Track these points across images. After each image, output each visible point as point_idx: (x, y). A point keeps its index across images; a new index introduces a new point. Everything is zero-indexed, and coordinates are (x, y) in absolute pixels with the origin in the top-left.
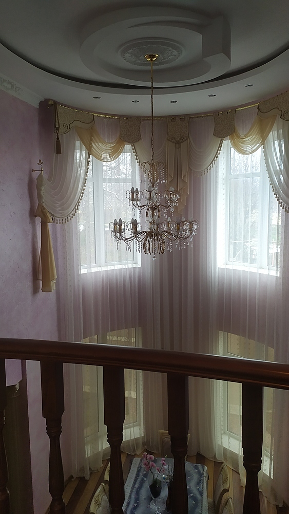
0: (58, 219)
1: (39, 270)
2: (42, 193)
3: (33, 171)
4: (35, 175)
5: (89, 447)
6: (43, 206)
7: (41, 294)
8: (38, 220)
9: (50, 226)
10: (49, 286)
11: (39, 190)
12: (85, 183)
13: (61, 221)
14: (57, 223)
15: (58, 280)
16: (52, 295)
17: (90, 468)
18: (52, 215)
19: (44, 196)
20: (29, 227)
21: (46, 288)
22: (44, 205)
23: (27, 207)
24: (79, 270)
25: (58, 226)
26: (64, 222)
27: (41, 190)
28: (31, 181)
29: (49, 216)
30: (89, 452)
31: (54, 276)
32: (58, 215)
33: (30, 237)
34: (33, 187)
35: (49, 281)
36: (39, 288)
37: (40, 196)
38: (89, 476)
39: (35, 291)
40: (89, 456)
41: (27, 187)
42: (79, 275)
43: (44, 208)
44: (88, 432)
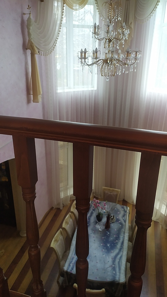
0: (42, 52)
1: (30, 88)
2: (31, 31)
3: (24, 14)
4: (26, 17)
5: (62, 193)
6: (32, 42)
7: (32, 104)
8: (29, 52)
9: (37, 56)
10: (37, 99)
11: (29, 29)
12: (61, 26)
13: (44, 54)
14: (41, 55)
15: (43, 95)
16: (39, 105)
17: (63, 204)
18: (38, 49)
19: (32, 34)
20: (23, 57)
21: (35, 100)
22: (32, 40)
23: (21, 42)
24: (56, 90)
25: (43, 57)
26: (46, 55)
27: (30, 29)
28: (23, 22)
29: (36, 49)
30: (62, 195)
31: (40, 92)
32: (42, 49)
33: (24, 64)
34: (24, 26)
35: (37, 96)
36: (31, 100)
37: (29, 34)
38: (62, 208)
39: (29, 101)
40: (62, 197)
41: (20, 26)
42: (56, 93)
43: (32, 43)
44: (62, 185)
